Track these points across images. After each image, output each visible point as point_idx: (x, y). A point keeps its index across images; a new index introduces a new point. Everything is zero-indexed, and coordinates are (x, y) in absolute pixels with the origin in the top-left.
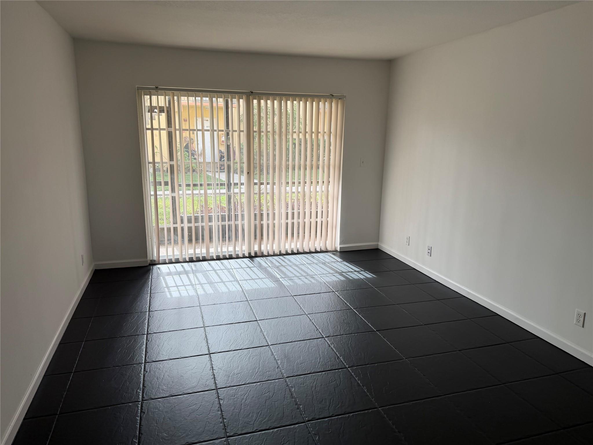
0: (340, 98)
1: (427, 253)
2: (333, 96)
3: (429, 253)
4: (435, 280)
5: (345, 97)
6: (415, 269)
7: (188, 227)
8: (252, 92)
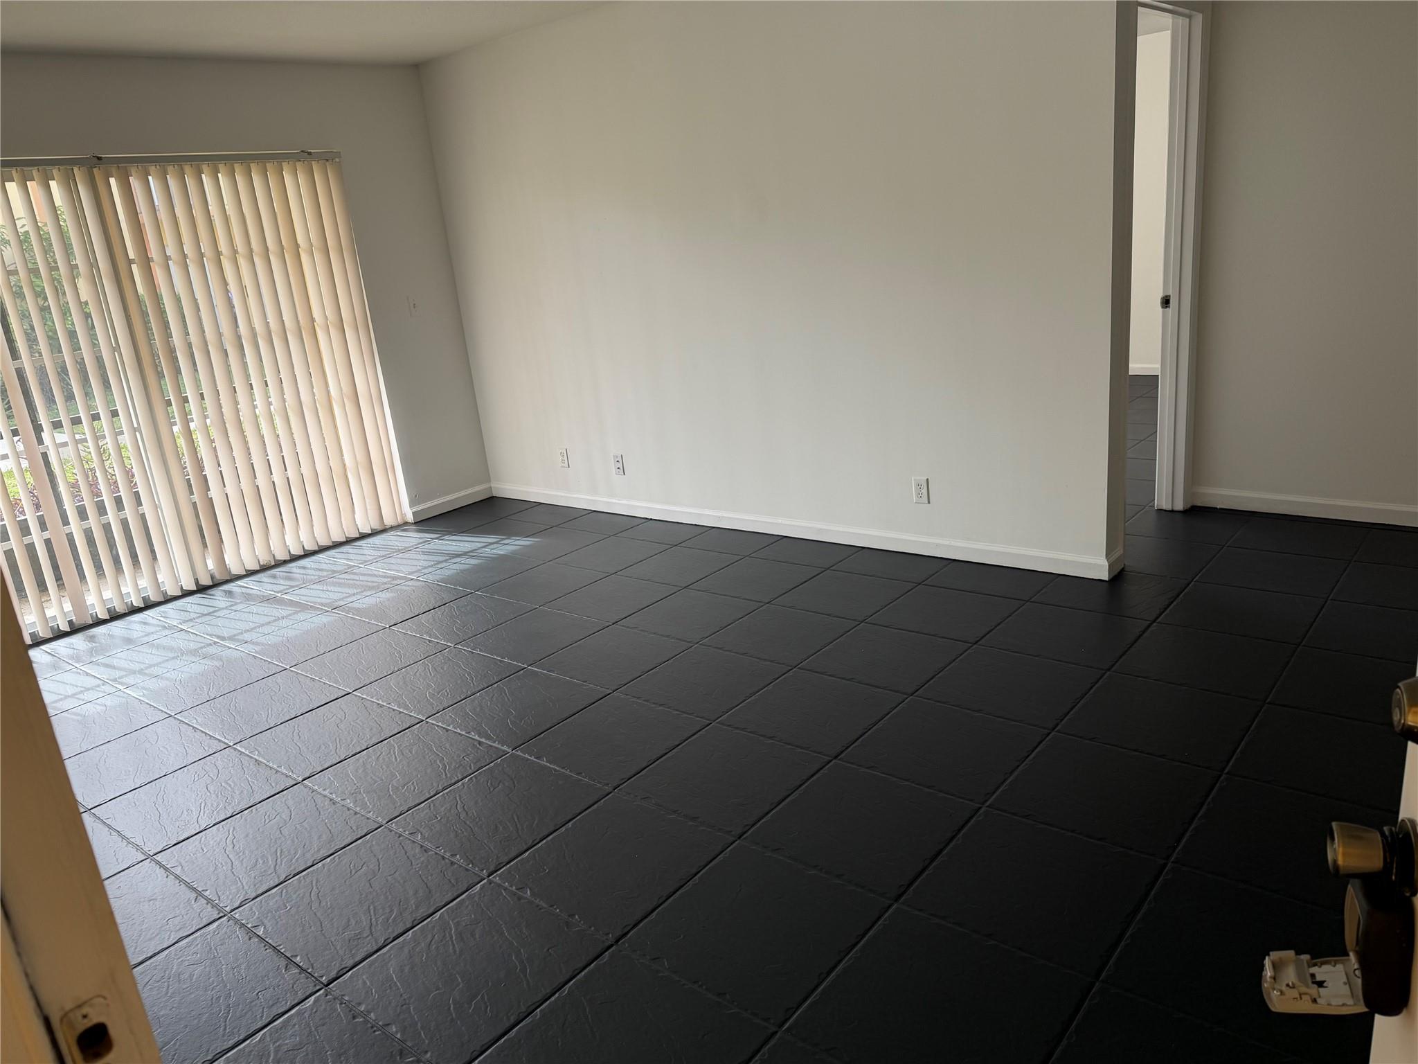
0: (328, 158)
1: (614, 470)
2: (310, 154)
3: (619, 468)
4: (646, 519)
5: (338, 154)
6: (595, 511)
7: (4, 551)
8: (99, 158)
